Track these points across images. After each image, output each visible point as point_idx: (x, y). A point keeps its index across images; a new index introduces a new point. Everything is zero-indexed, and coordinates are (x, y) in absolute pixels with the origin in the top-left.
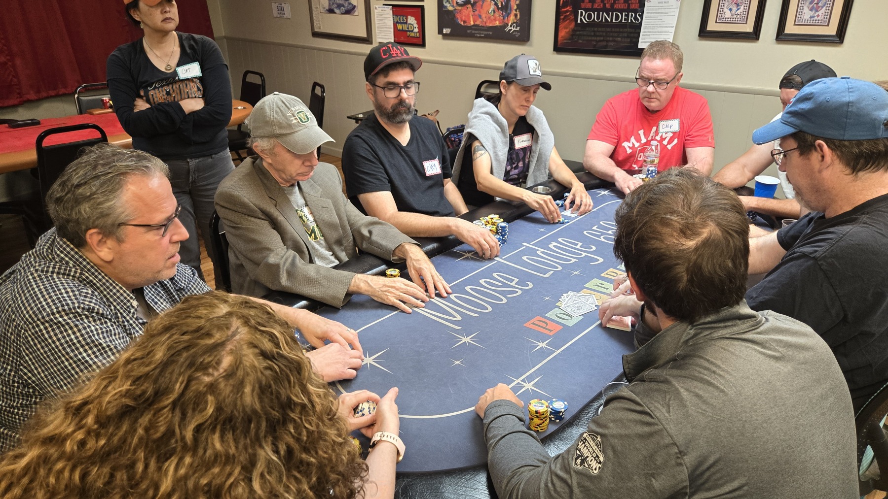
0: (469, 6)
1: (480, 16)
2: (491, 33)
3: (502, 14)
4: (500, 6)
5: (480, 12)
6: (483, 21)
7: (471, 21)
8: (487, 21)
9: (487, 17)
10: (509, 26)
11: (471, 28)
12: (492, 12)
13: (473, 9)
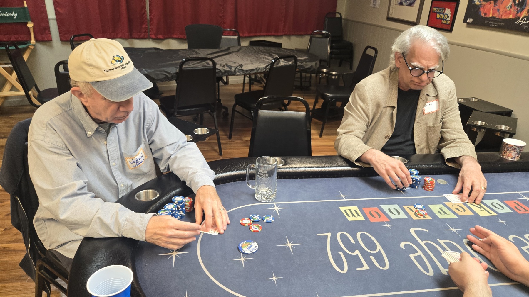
1: (498, 10)
2: (503, 24)
3: (517, 9)
4: (517, 3)
5: (499, 7)
6: (500, 14)
7: (490, 14)
8: (503, 14)
9: (504, 12)
10: (520, 19)
11: (488, 19)
12: (510, 7)
13: (494, 4)
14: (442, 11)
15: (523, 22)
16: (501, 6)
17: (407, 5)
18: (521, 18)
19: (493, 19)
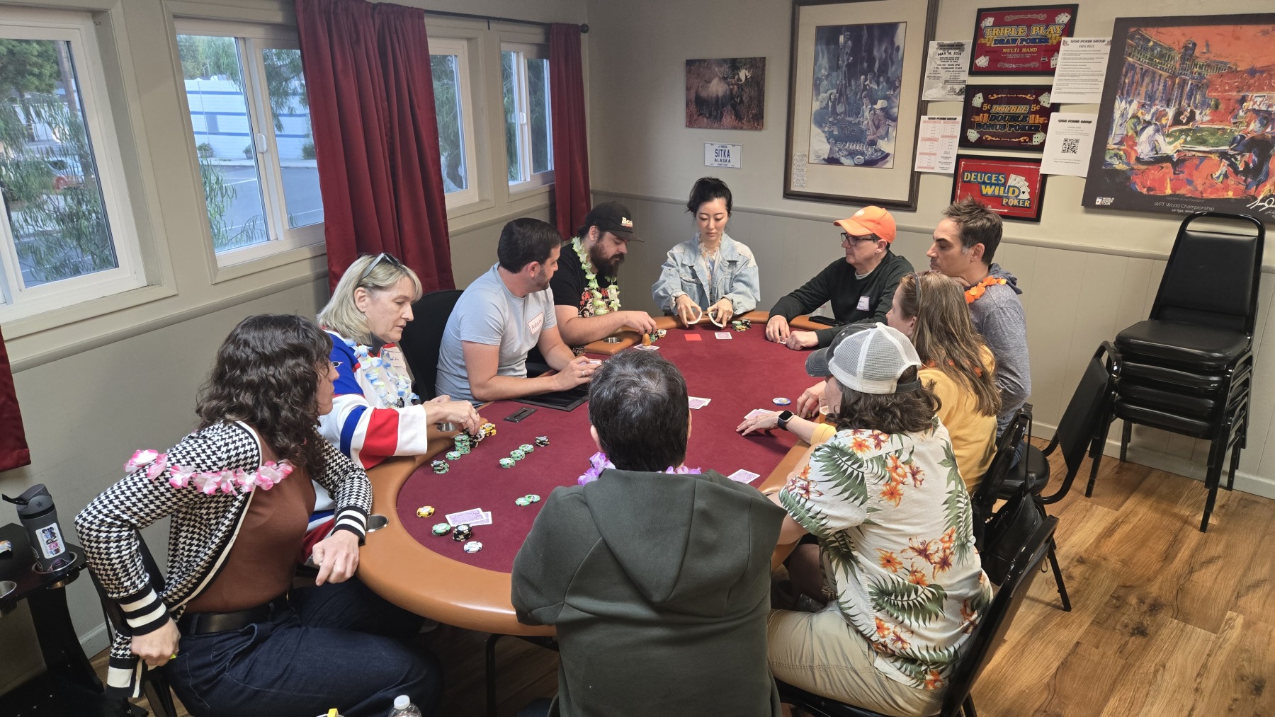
0: (1168, 165)
1: (1190, 182)
4: (1241, 169)
5: (1190, 175)
6: (1197, 190)
7: (1166, 189)
8: (1205, 190)
9: (1207, 185)
10: (1259, 200)
11: (1164, 198)
12: (1221, 178)
13: (1175, 170)
14: (998, 179)
15: (1267, 206)
16: (1194, 172)
17: (856, 165)
18: (1260, 198)
19: (1176, 198)
